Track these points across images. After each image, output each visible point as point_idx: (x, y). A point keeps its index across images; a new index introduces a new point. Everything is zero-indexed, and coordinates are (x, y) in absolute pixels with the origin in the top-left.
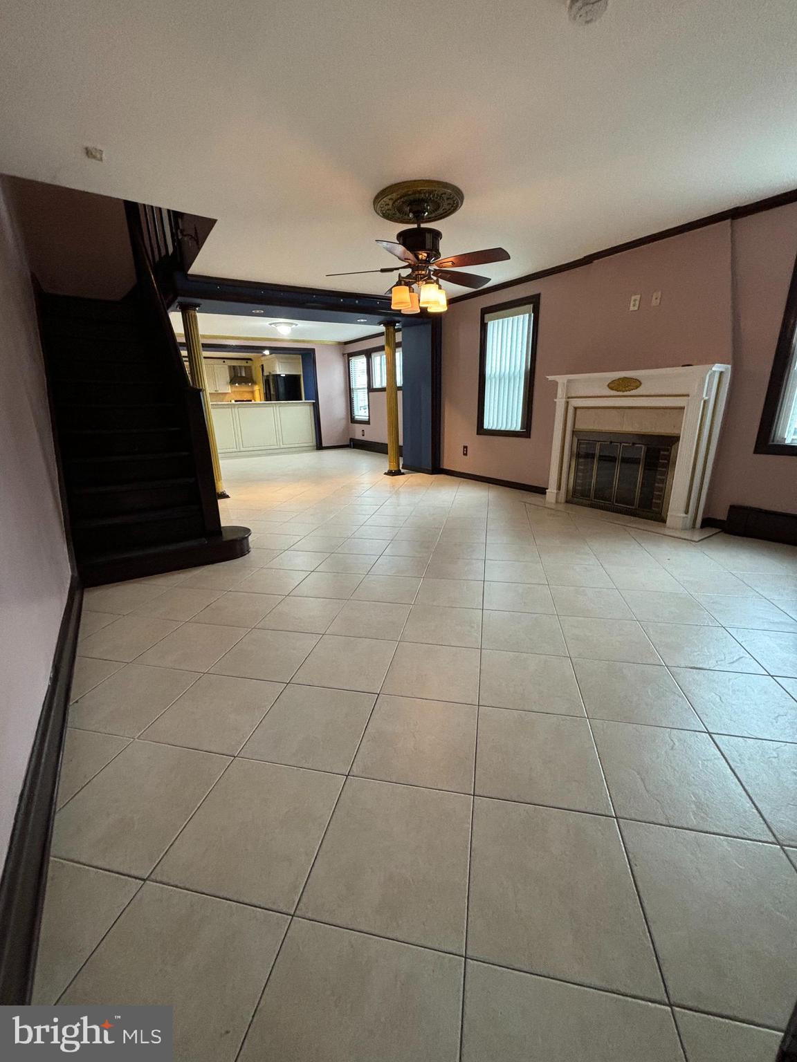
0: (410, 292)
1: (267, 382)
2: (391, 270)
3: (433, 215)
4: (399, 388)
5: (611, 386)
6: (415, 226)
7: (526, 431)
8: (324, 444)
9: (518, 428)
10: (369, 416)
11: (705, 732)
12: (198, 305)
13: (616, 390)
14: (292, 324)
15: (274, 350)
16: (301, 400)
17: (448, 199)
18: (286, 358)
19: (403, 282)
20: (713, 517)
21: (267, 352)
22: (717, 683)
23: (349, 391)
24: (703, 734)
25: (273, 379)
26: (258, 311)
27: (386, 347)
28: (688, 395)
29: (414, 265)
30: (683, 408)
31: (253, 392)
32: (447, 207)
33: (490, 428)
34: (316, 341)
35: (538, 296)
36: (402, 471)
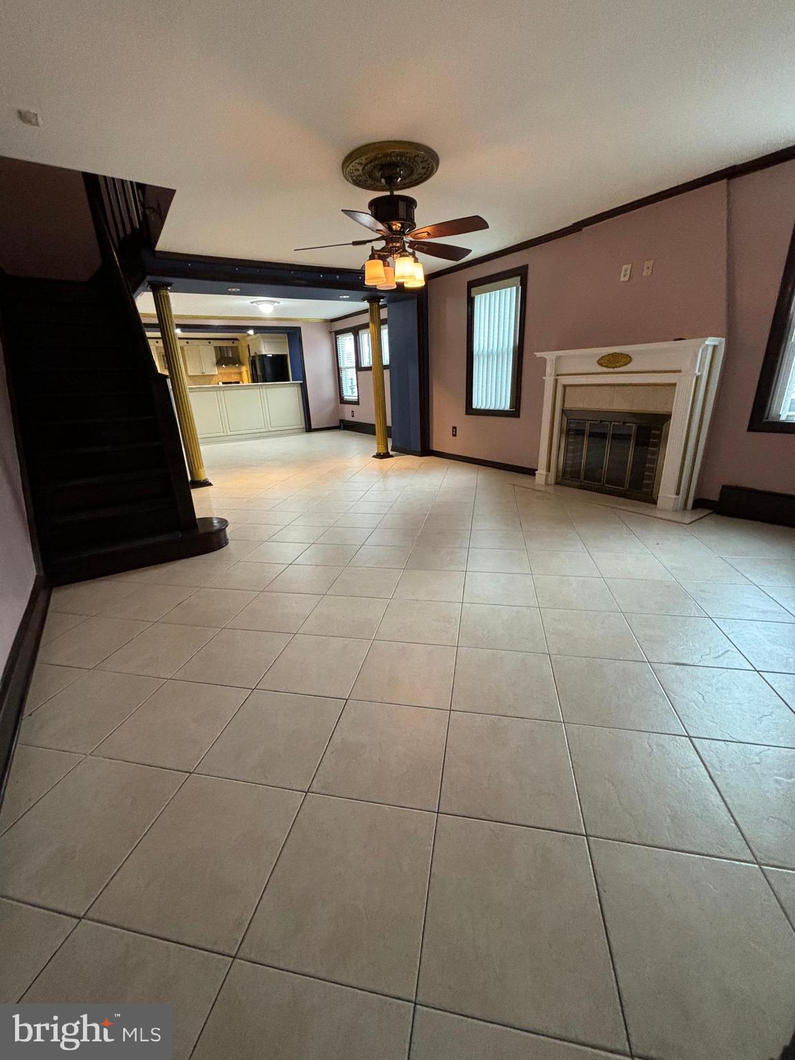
0: (384, 266)
1: (253, 363)
2: (364, 243)
3: (408, 181)
4: (386, 367)
5: (601, 362)
6: (388, 193)
7: (515, 411)
8: (313, 427)
9: (507, 408)
10: (358, 396)
11: (686, 736)
12: (170, 285)
13: (605, 366)
14: (275, 302)
15: (258, 329)
16: (289, 381)
17: (422, 162)
18: (271, 338)
19: (376, 256)
20: (706, 497)
21: (251, 332)
22: (701, 680)
23: (337, 371)
24: (684, 738)
25: (259, 359)
26: (234, 290)
27: (371, 325)
28: (680, 371)
29: (388, 236)
30: (675, 385)
31: (240, 373)
32: (423, 171)
33: (478, 407)
34: (301, 319)
35: (525, 268)
36: (391, 453)
